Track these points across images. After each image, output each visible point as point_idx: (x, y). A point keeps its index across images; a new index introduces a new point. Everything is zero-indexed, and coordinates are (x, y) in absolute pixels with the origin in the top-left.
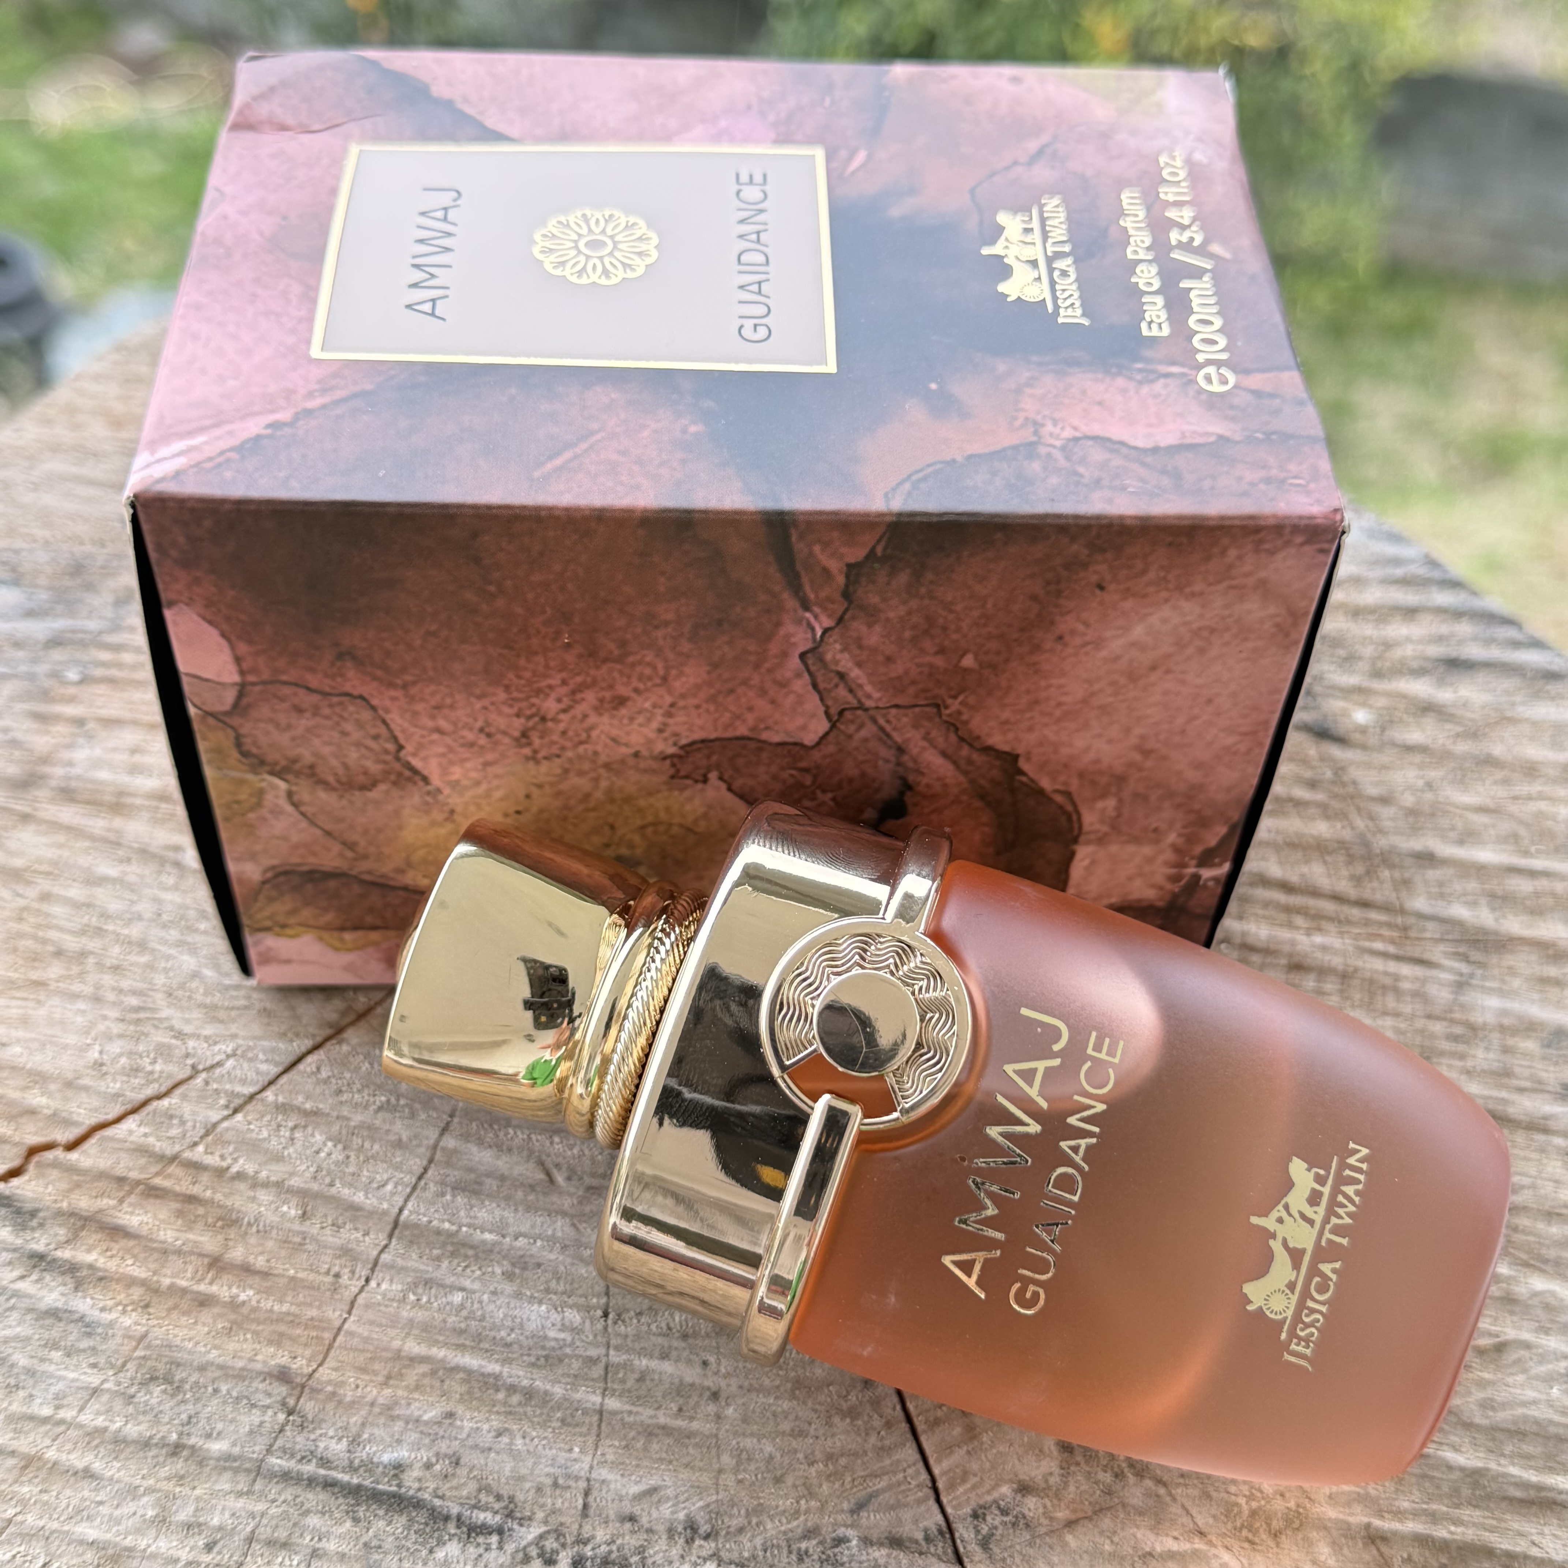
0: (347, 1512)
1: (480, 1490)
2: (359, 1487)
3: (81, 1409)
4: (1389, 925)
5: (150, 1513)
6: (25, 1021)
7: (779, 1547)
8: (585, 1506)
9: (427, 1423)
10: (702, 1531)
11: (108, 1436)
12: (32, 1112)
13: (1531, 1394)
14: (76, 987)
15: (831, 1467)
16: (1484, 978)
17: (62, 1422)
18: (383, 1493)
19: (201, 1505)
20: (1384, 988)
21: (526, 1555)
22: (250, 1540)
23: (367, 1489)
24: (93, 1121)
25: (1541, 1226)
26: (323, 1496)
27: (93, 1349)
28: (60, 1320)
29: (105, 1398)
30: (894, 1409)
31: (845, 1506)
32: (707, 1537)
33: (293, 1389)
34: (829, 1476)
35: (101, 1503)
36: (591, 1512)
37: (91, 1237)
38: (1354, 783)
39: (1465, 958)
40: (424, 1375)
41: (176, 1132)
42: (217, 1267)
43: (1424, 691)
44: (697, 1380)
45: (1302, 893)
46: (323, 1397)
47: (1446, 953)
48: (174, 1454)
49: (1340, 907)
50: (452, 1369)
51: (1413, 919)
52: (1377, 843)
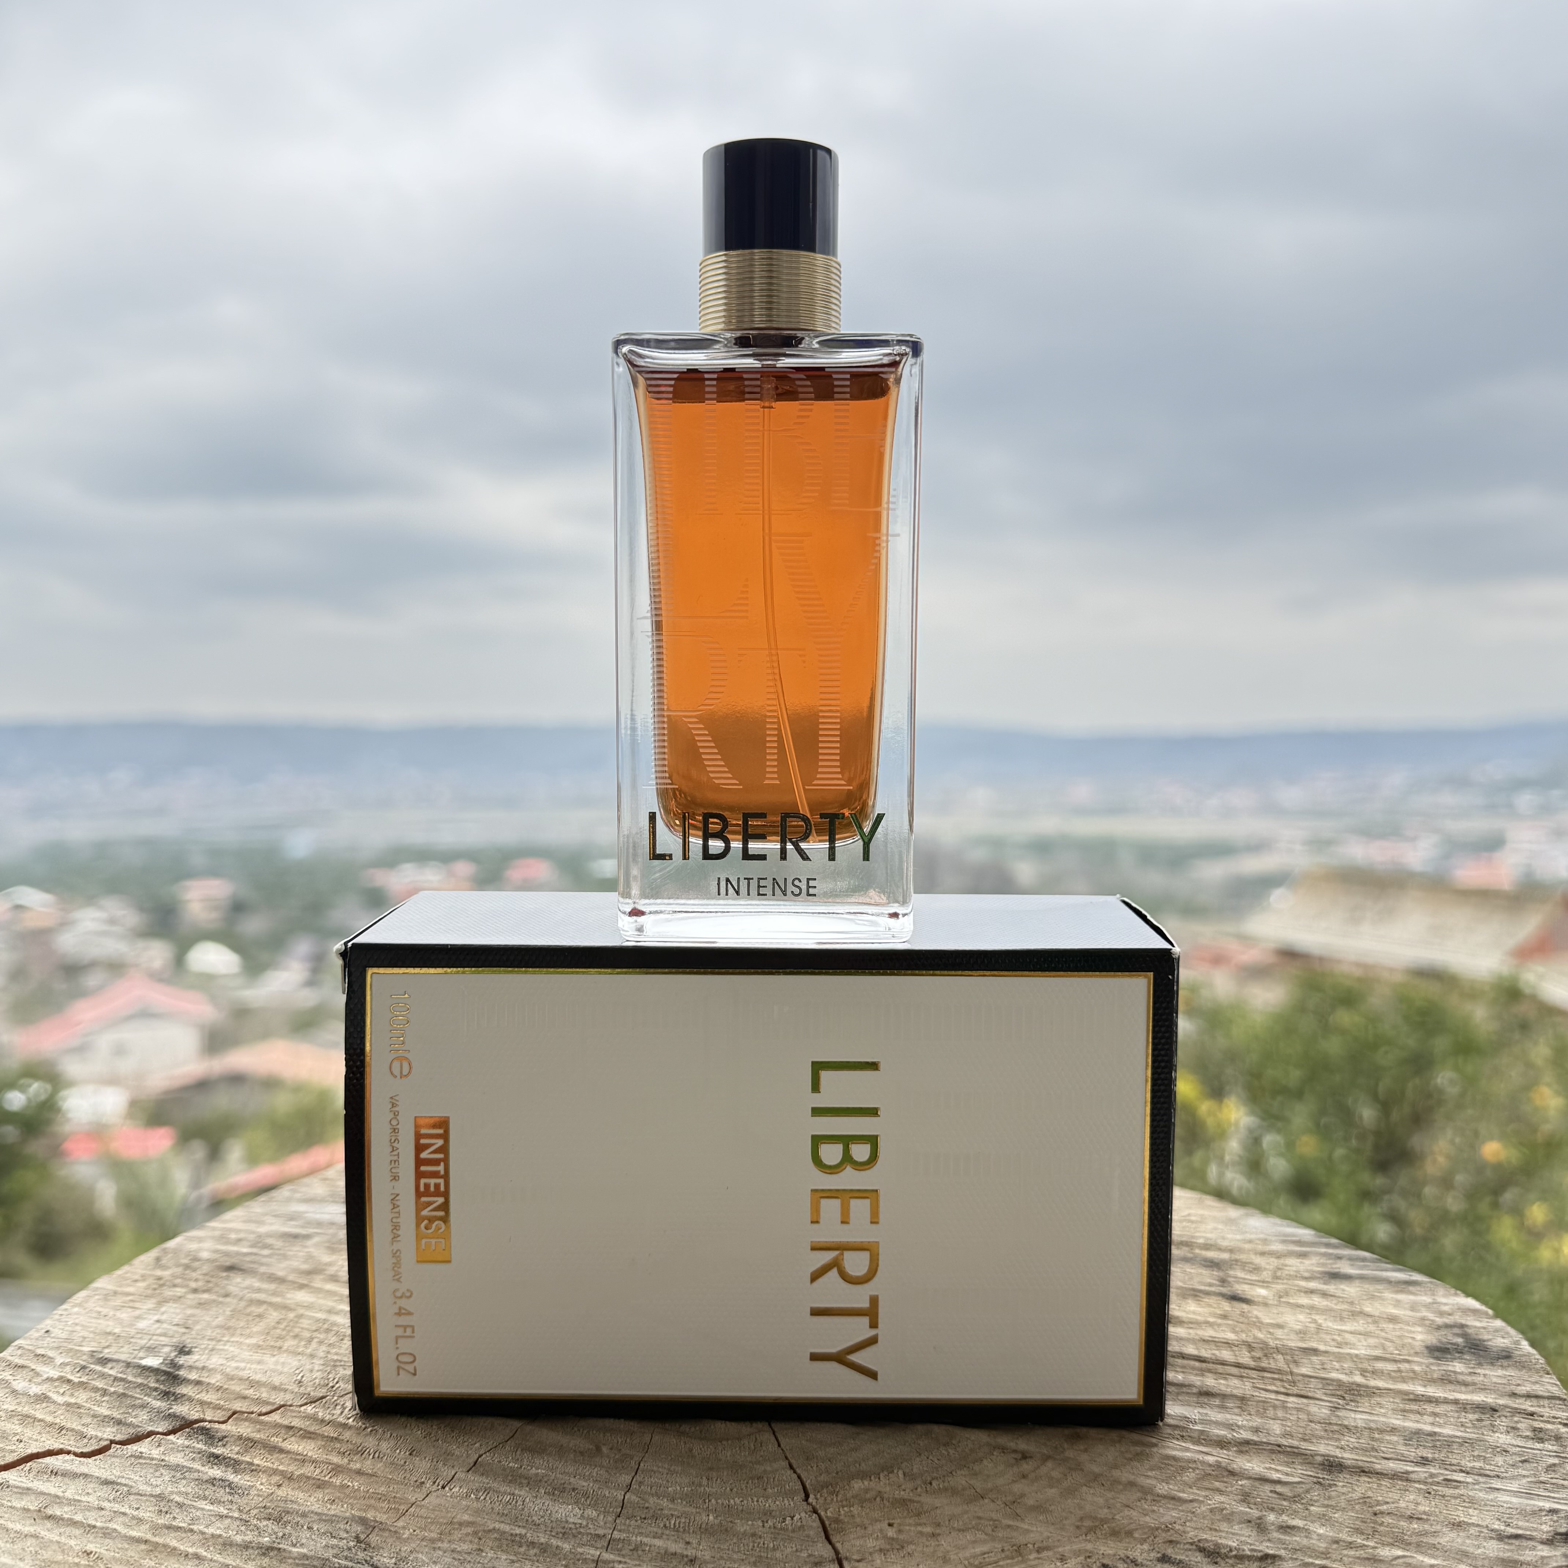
4: (1282, 1380)
6: (259, 1362)
12: (244, 1398)
14: (301, 1349)
24: (282, 1403)
27: (231, 1502)
28: (214, 1485)
29: (227, 1522)
33: (367, 1528)
37: (255, 1451)
39: (1343, 1398)
40: (467, 1534)
41: (339, 1412)
42: (337, 1470)
43: (1312, 1285)
44: (679, 1551)
45: (1213, 1363)
46: (386, 1534)
47: (1326, 1394)
48: (264, 1554)
49: (1242, 1370)
50: (490, 1531)
51: (1300, 1378)
52: (1272, 1343)
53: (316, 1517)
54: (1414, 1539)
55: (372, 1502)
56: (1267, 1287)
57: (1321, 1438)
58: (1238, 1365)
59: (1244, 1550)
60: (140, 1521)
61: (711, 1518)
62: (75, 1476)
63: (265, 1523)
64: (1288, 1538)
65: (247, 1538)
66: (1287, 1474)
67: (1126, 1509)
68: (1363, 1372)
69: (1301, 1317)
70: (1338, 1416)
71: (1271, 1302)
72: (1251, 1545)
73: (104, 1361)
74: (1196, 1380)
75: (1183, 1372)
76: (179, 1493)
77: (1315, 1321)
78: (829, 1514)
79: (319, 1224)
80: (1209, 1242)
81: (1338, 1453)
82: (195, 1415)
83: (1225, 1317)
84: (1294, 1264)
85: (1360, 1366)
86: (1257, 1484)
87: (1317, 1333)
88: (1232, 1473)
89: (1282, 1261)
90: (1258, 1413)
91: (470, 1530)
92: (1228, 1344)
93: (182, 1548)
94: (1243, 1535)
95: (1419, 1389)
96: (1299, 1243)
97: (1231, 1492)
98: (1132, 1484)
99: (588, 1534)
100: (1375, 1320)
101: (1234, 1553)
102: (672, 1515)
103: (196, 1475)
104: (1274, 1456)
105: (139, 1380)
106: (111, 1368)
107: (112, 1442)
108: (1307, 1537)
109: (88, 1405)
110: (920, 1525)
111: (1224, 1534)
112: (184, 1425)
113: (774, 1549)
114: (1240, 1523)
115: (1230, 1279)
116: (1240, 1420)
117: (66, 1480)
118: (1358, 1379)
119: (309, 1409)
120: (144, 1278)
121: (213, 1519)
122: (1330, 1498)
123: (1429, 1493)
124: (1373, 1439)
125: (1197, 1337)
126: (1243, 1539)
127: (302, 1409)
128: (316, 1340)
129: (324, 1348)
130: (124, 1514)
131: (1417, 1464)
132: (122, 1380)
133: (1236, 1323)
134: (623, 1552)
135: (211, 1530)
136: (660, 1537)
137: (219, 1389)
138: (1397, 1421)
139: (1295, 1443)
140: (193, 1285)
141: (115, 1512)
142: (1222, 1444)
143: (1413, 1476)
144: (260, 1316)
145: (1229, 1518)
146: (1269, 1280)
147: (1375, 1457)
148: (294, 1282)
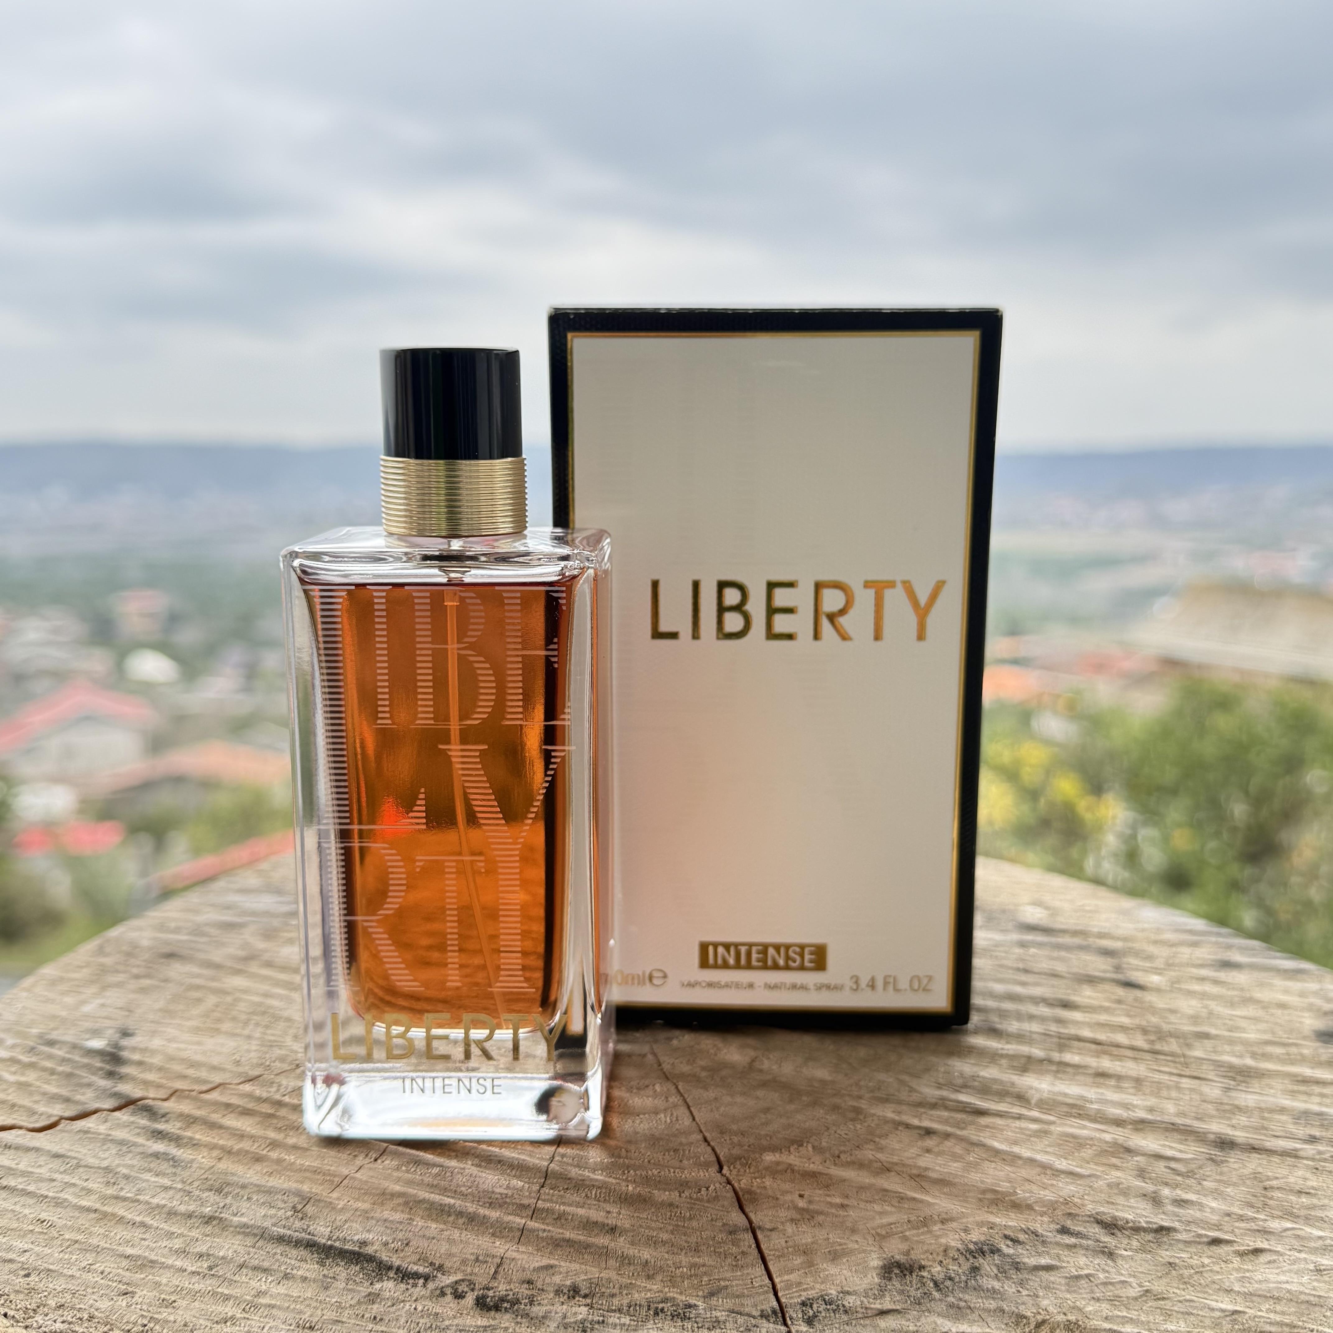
0: (318, 1263)
1: (419, 1260)
2: (331, 1247)
3: (153, 1197)
4: (1175, 1062)
5: (177, 1246)
6: (199, 1043)
7: (640, 1306)
8: (496, 1272)
9: (392, 1222)
10: (582, 1293)
11: (165, 1210)
12: (185, 1077)
13: (1283, 1278)
14: (238, 1031)
15: (693, 1272)
16: (1248, 1087)
17: (138, 1201)
18: (347, 1251)
19: (215, 1245)
20: (1168, 1088)
21: (442, 1292)
22: (241, 1266)
23: (336, 1248)
24: (222, 1081)
25: (1293, 1198)
26: (303, 1253)
27: (175, 1174)
28: (158, 1158)
29: (171, 1192)
30: (750, 1247)
31: (700, 1293)
32: (585, 1296)
33: (303, 1199)
34: (691, 1276)
35: (144, 1239)
36: (499, 1277)
37: (196, 1127)
38: (1150, 1002)
39: (1234, 1079)
40: (399, 1205)
41: (274, 1089)
42: (274, 1144)
43: (1204, 972)
44: (600, 1220)
45: (1108, 1045)
46: (322, 1204)
47: (1218, 1075)
48: (207, 1223)
49: (1136, 1052)
50: (420, 1201)
51: (1192, 1060)
52: (1165, 1027)
53: (256, 1189)
54: (1303, 1212)
55: (308, 1174)
56: (1160, 974)
57: (1212, 1117)
58: (1133, 1048)
59: (1139, 1222)
60: (89, 1191)
61: (630, 1188)
62: (28, 1149)
63: (207, 1194)
64: (1182, 1211)
65: (191, 1208)
66: (1181, 1151)
67: (1026, 1184)
68: (1254, 1055)
69: (1194, 1002)
70: (1229, 1097)
71: (1164, 988)
72: (1146, 1217)
73: (51, 1043)
74: (1092, 1062)
75: (1079, 1054)
76: (124, 1166)
77: (1206, 1007)
78: (742, 1186)
79: (254, 913)
80: (1103, 931)
81: (1230, 1131)
82: (137, 1093)
83: (1119, 1002)
84: (1185, 953)
85: (1250, 1049)
86: (1152, 1160)
87: (1208, 1018)
88: (1128, 1150)
89: (1174, 949)
90: (1152, 1094)
91: (401, 1200)
92: (1123, 1028)
93: (130, 1216)
94: (1138, 1208)
95: (1308, 1072)
96: (1191, 932)
97: (1127, 1168)
98: (1031, 1161)
99: (513, 1204)
100: (1265, 1006)
101: (1130, 1225)
102: (593, 1186)
103: (140, 1149)
104: (1167, 1134)
105: (86, 1060)
106: (60, 1049)
107: (62, 1118)
108: (1200, 1210)
109: (38, 1083)
110: (829, 1196)
111: (1120, 1207)
112: (127, 1103)
113: (691, 1218)
114: (1136, 1196)
115: (1125, 966)
116: (1136, 1100)
117: (20, 1153)
118: (1249, 1062)
119: (247, 1088)
120: (88, 965)
121: (158, 1190)
122: (1221, 1174)
123: (1317, 1169)
124: (1263, 1118)
125: (1093, 1021)
126: (1138, 1211)
127: (241, 1087)
128: (253, 1022)
129: (260, 1029)
130: (74, 1185)
131: (1306, 1141)
132: (69, 1060)
133: (1128, 1008)
134: (547, 1221)
135: (155, 1201)
136: (582, 1207)
137: (160, 1069)
138: (1287, 1102)
139: (1188, 1122)
140: (135, 971)
141: (66, 1183)
142: (1119, 1123)
143: (1301, 1153)
144: (199, 1000)
145: (1125, 1193)
146: (1162, 966)
147: (1265, 1135)
148: (231, 968)
